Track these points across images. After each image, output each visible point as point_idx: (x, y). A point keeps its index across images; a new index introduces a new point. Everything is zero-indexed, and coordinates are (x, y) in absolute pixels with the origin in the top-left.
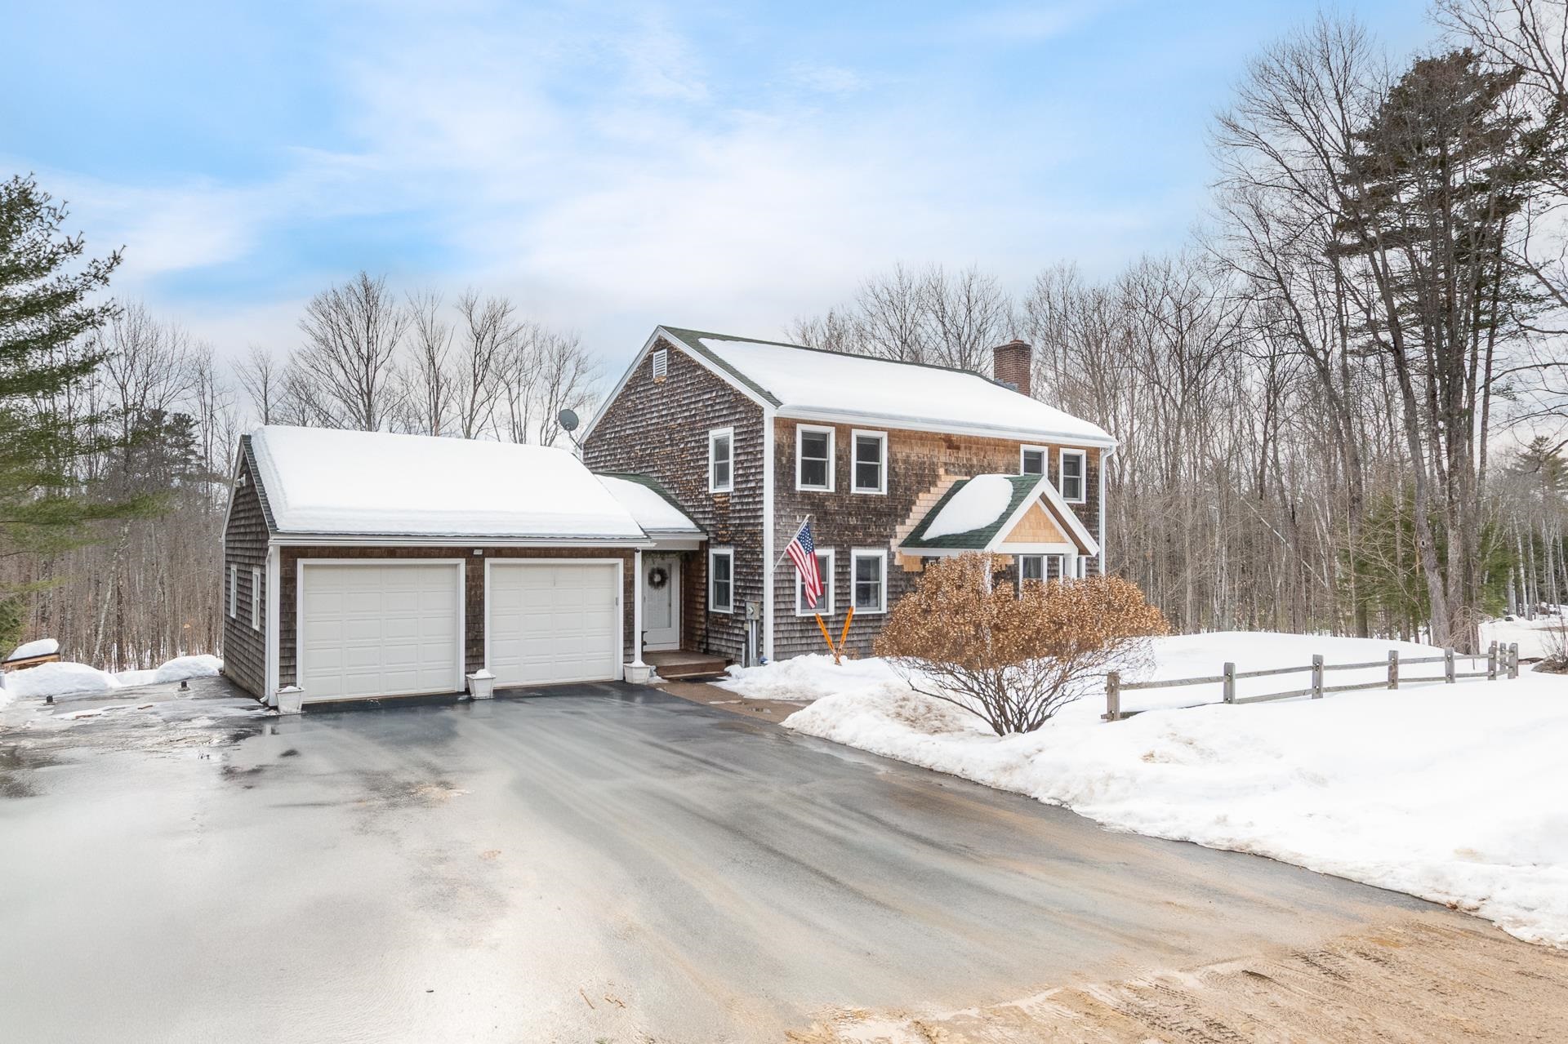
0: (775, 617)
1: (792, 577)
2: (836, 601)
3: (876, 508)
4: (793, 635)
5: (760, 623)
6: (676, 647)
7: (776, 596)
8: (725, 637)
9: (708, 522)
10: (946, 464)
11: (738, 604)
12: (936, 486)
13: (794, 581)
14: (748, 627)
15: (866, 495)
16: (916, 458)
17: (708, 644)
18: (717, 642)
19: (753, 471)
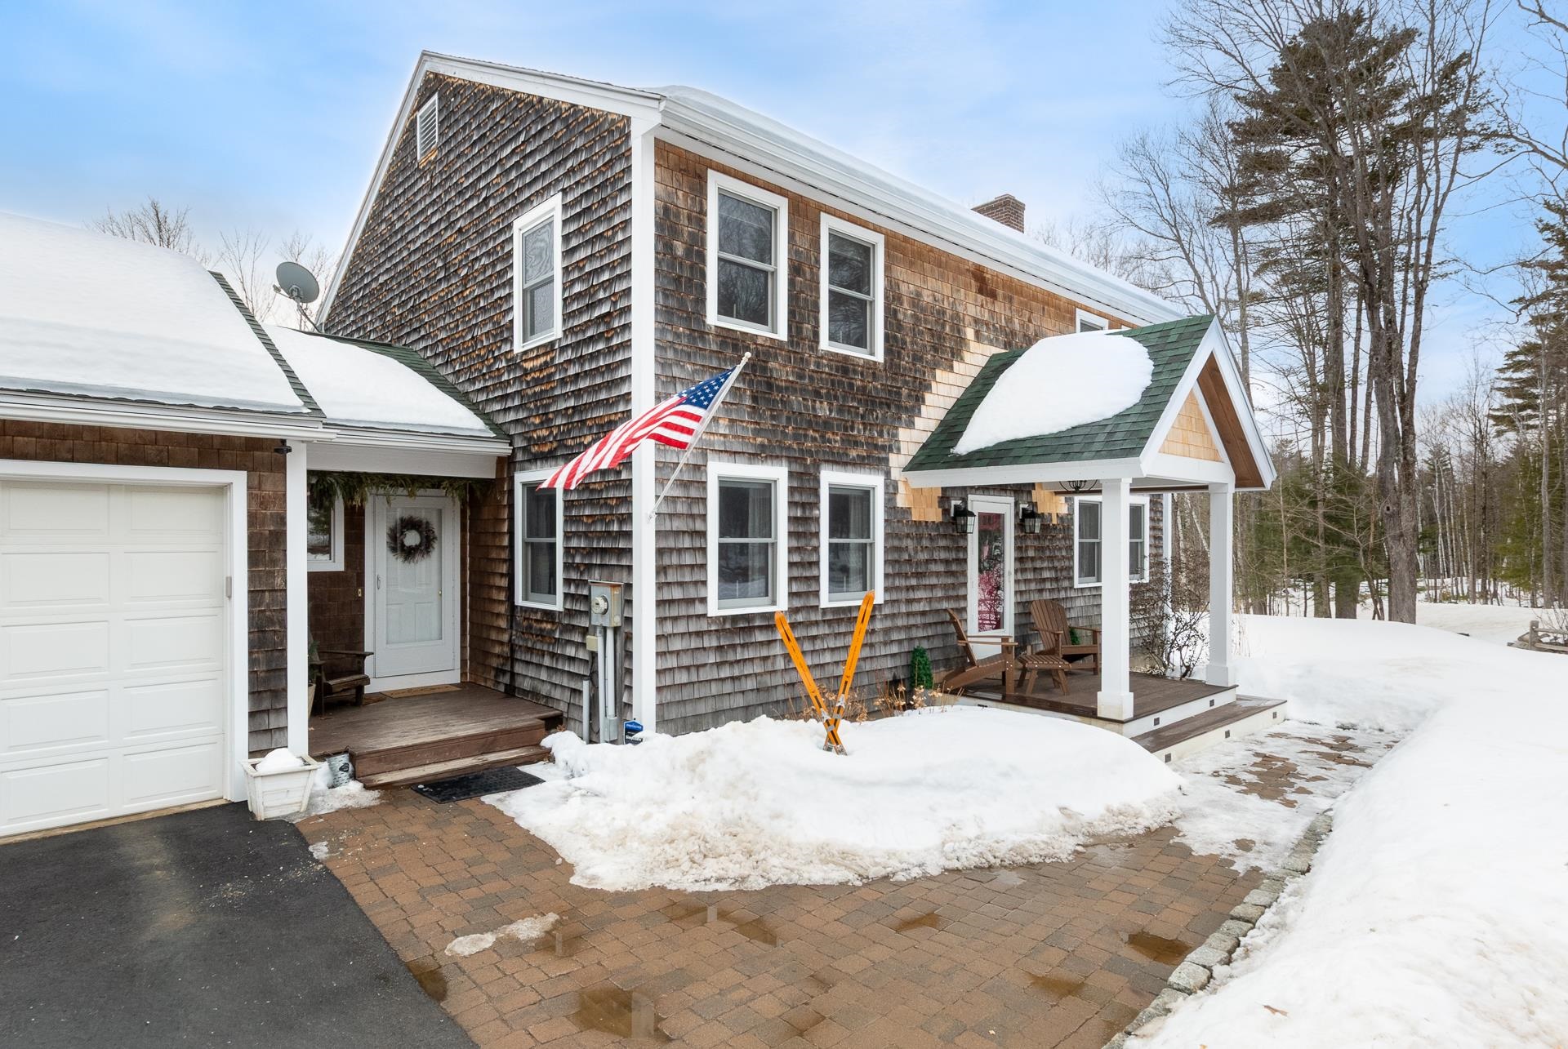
0: (661, 620)
1: (699, 526)
2: (791, 579)
3: (864, 388)
4: (701, 659)
5: (624, 635)
6: (455, 678)
7: (661, 570)
8: (547, 661)
9: (512, 416)
10: (976, 321)
11: (572, 590)
12: (962, 360)
13: (703, 534)
14: (595, 642)
15: (846, 358)
16: (930, 300)
17: (513, 675)
18: (531, 672)
19: (606, 276)
